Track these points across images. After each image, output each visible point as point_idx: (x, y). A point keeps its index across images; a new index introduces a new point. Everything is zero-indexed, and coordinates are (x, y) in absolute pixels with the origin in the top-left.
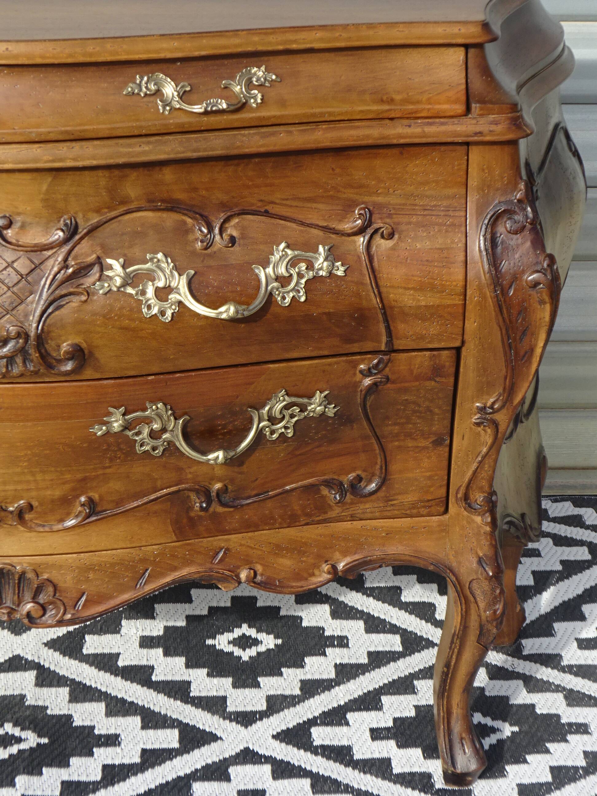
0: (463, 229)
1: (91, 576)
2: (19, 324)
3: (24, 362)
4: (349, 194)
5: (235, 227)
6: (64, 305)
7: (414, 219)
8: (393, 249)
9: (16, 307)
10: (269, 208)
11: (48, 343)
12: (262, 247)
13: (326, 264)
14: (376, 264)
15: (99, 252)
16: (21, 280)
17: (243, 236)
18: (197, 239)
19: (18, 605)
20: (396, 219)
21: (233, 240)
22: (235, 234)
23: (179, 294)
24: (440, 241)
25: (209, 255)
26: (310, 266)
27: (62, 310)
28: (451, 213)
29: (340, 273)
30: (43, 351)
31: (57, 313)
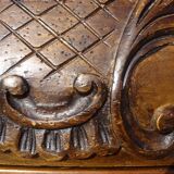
2: (93, 72)
3: (98, 135)
6: (161, 47)
9: (89, 47)
11: (135, 105)
16: (97, 10)
27: (157, 55)
30: (128, 117)
31: (150, 59)
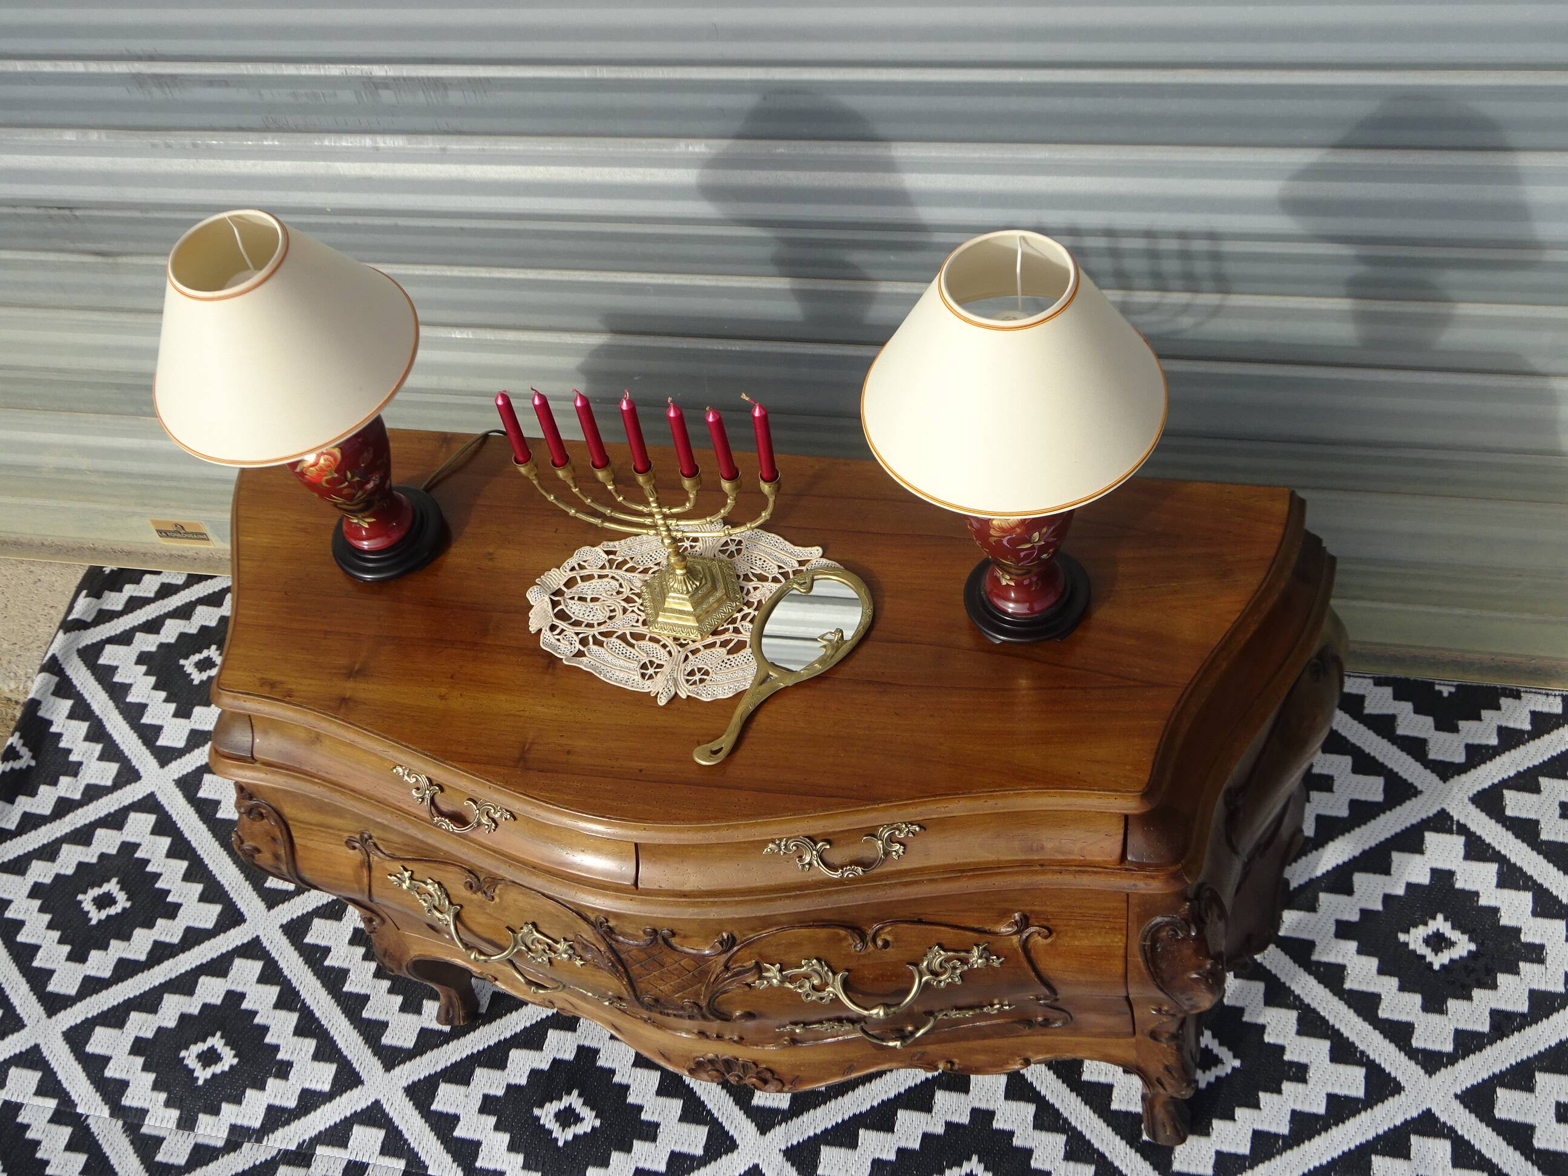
0: (1124, 932)
1: (802, 1069)
4: (1006, 905)
5: (888, 933)
7: (1073, 923)
8: (1051, 945)
10: (924, 918)
12: (915, 948)
13: (980, 961)
14: (1033, 954)
15: (757, 958)
17: (896, 940)
18: (851, 945)
19: (745, 1076)
20: (1053, 922)
21: (886, 944)
22: (889, 938)
23: (834, 988)
24: (1100, 940)
25: (864, 956)
26: (964, 961)
28: (1111, 919)
29: (996, 964)
